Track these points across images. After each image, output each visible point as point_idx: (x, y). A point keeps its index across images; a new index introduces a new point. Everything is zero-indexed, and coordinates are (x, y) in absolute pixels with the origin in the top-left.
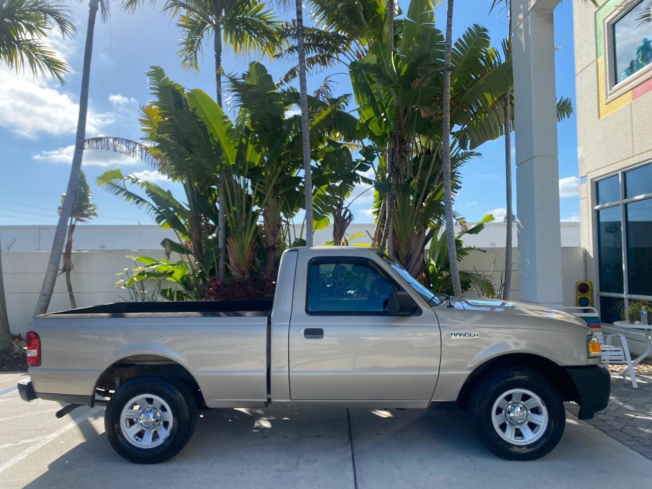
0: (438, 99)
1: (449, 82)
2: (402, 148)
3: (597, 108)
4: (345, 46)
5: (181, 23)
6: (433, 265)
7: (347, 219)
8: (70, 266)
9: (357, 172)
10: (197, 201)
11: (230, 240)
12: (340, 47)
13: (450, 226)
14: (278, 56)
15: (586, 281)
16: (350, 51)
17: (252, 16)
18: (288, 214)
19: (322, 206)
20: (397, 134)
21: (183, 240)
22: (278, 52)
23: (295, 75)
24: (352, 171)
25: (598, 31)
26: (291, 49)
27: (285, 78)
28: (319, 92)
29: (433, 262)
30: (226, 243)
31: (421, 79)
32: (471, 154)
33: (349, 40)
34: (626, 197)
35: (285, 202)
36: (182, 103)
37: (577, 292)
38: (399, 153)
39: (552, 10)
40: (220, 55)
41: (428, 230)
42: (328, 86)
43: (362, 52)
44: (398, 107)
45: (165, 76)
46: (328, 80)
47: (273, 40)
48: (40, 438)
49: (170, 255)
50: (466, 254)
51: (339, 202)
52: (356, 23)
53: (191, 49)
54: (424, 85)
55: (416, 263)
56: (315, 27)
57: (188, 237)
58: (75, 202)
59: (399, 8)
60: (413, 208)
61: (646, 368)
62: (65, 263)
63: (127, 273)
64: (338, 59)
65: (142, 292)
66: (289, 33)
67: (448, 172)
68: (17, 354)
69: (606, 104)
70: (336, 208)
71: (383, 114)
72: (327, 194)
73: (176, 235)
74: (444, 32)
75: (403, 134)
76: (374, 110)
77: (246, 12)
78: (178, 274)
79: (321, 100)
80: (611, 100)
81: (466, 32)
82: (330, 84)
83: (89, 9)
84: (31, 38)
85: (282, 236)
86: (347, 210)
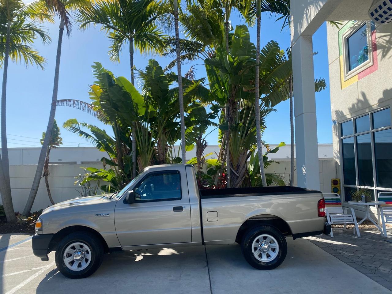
0: (253, 81)
1: (259, 71)
2: (233, 107)
3: (340, 83)
4: (202, 49)
5: (110, 36)
6: (252, 170)
7: (204, 145)
8: (48, 173)
9: (209, 119)
10: (120, 136)
11: (139, 158)
12: (199, 50)
13: (260, 150)
14: (165, 54)
15: (337, 178)
16: (204, 51)
17: (150, 33)
18: (171, 142)
19: (190, 138)
20: (231, 100)
21: (112, 158)
22: (165, 52)
23: (174, 65)
24: (206, 119)
25: (340, 42)
26: (172, 51)
27: (169, 66)
28: (187, 75)
30: (137, 159)
31: (244, 70)
32: (271, 109)
33: (204, 46)
34: (356, 132)
35: (169, 135)
36: (112, 83)
37: (332, 184)
38: (232, 109)
39: (311, 36)
40: (133, 55)
41: (249, 151)
42: (193, 71)
43: (211, 52)
44: (231, 85)
45: (102, 67)
46: (192, 68)
47: (162, 46)
48: (42, 267)
49: (105, 166)
50: (269, 165)
51: (199, 136)
52: (208, 36)
53: (116, 50)
54: (245, 73)
55: (242, 169)
56: (185, 39)
57: (115, 156)
58: (51, 137)
59: (232, 27)
60: (240, 139)
61: (367, 226)
62: (45, 171)
63: (80, 177)
64: (198, 56)
65: (89, 187)
66: (171, 42)
67: (258, 120)
68: (19, 223)
69: (345, 81)
70: (198, 139)
71: (223, 87)
72: (193, 131)
73: (108, 155)
74: (255, 44)
75: (234, 99)
76: (218, 85)
77: (147, 31)
78: (110, 177)
79: (189, 79)
80: (347, 79)
81: (267, 44)
82: (194, 71)
83: (59, 29)
84: (25, 45)
85: (168, 155)
86: (204, 140)
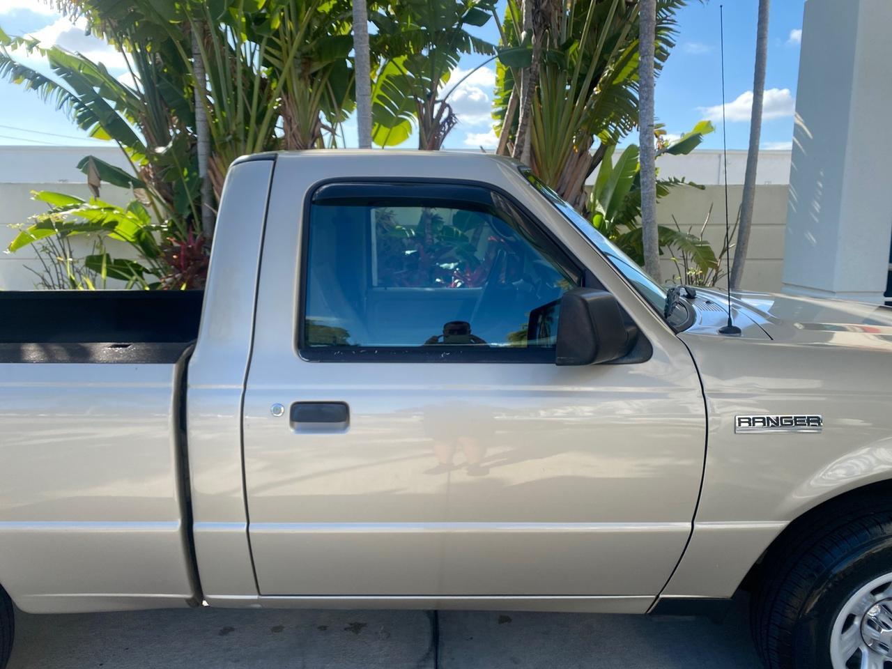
6: (600, 214)
7: (444, 123)
9: (466, 27)
11: (216, 161)
18: (332, 113)
19: (396, 98)
21: (133, 164)
24: (455, 27)
29: (600, 208)
30: (209, 166)
35: (326, 86)
49: (99, 189)
50: (667, 193)
51: (429, 91)
57: (144, 156)
60: (569, 105)
72: (408, 73)
78: (128, 227)
86: (444, 105)
